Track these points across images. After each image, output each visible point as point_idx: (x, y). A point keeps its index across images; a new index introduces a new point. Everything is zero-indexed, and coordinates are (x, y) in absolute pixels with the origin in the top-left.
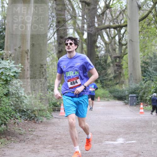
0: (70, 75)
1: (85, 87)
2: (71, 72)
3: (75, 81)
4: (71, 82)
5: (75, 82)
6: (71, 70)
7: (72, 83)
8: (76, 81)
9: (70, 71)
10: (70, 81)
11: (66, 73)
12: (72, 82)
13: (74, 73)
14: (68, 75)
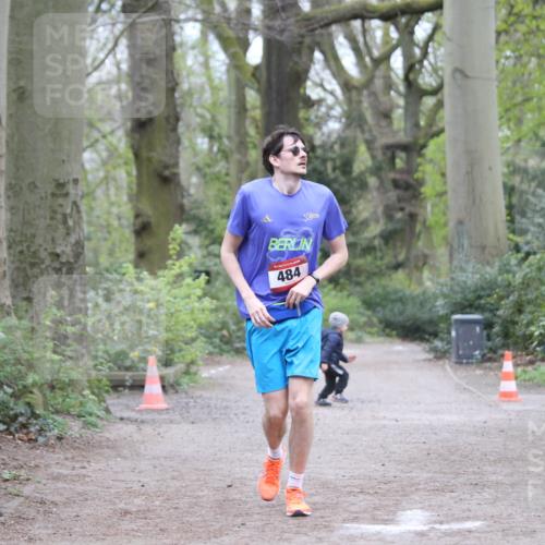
0: (284, 249)
1: (318, 281)
2: (286, 240)
4: (281, 273)
5: (293, 273)
7: (285, 275)
8: (297, 269)
9: (285, 234)
10: (277, 269)
12: (284, 271)
13: (298, 244)
14: (277, 248)
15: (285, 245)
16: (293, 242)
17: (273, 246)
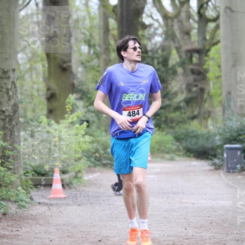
0: (131, 100)
2: (132, 95)
3: (136, 111)
4: (130, 112)
5: (136, 113)
6: (133, 91)
7: (131, 114)
8: (138, 111)
9: (131, 92)
10: (128, 110)
11: (124, 95)
12: (131, 111)
14: (127, 99)
15: (131, 97)
16: (135, 96)
17: (124, 98)
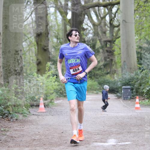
1: (86, 73)
3: (77, 68)
7: (75, 70)
9: (72, 58)
11: (68, 60)
13: (76, 61)
14: (70, 62)
15: (73, 61)
16: (75, 60)
17: (69, 62)
